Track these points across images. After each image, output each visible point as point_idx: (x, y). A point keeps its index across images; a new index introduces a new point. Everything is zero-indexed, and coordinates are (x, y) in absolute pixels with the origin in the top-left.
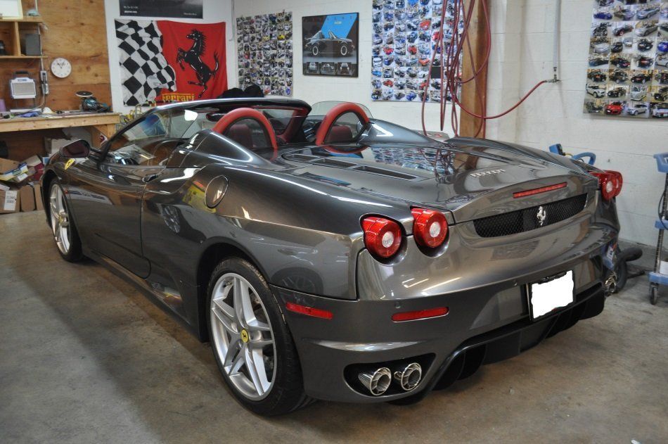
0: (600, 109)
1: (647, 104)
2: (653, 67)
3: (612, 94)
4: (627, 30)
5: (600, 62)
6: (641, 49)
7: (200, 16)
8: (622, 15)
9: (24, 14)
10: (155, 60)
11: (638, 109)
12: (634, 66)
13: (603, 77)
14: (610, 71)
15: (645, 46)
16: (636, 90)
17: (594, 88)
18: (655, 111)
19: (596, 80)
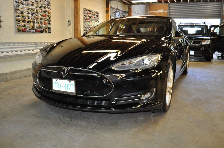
0: (21, 30)
1: (31, 29)
2: (31, 19)
3: (23, 26)
4: (23, 8)
5: (19, 16)
6: (27, 13)
8: (22, 3)
11: (29, 30)
12: (27, 18)
13: (20, 21)
14: (22, 19)
15: (28, 13)
16: (28, 25)
17: (19, 24)
18: (33, 31)
19: (19, 21)
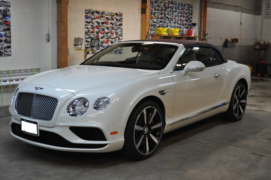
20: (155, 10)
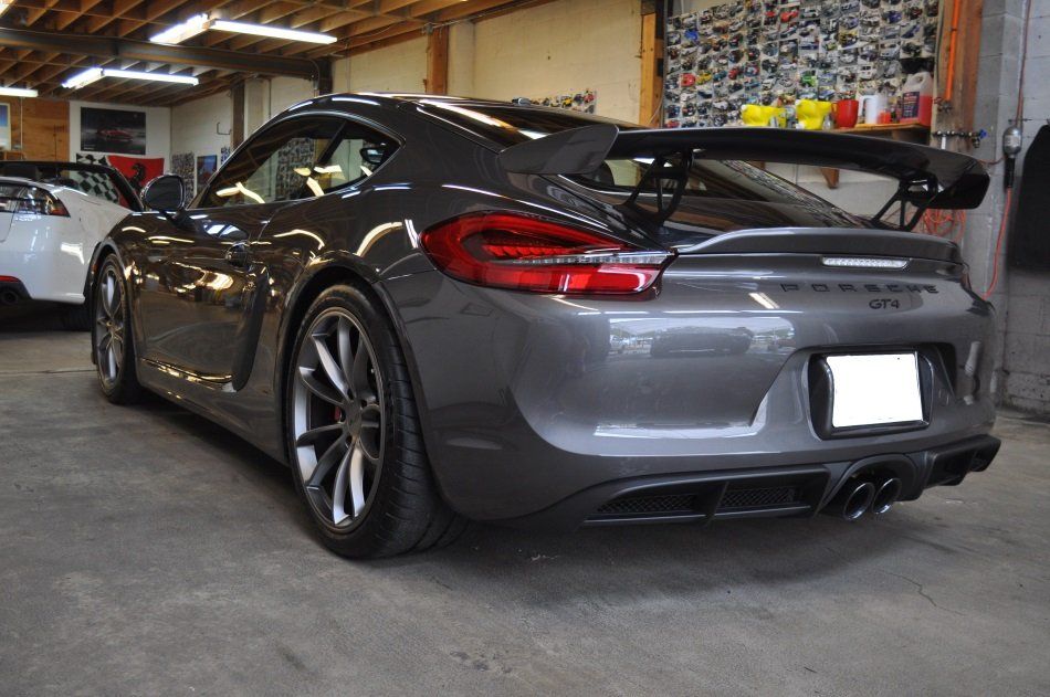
7: (143, 152)
9: (12, 147)
10: (104, 184)
20: (706, 51)
